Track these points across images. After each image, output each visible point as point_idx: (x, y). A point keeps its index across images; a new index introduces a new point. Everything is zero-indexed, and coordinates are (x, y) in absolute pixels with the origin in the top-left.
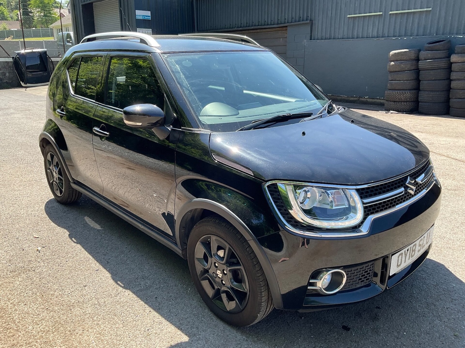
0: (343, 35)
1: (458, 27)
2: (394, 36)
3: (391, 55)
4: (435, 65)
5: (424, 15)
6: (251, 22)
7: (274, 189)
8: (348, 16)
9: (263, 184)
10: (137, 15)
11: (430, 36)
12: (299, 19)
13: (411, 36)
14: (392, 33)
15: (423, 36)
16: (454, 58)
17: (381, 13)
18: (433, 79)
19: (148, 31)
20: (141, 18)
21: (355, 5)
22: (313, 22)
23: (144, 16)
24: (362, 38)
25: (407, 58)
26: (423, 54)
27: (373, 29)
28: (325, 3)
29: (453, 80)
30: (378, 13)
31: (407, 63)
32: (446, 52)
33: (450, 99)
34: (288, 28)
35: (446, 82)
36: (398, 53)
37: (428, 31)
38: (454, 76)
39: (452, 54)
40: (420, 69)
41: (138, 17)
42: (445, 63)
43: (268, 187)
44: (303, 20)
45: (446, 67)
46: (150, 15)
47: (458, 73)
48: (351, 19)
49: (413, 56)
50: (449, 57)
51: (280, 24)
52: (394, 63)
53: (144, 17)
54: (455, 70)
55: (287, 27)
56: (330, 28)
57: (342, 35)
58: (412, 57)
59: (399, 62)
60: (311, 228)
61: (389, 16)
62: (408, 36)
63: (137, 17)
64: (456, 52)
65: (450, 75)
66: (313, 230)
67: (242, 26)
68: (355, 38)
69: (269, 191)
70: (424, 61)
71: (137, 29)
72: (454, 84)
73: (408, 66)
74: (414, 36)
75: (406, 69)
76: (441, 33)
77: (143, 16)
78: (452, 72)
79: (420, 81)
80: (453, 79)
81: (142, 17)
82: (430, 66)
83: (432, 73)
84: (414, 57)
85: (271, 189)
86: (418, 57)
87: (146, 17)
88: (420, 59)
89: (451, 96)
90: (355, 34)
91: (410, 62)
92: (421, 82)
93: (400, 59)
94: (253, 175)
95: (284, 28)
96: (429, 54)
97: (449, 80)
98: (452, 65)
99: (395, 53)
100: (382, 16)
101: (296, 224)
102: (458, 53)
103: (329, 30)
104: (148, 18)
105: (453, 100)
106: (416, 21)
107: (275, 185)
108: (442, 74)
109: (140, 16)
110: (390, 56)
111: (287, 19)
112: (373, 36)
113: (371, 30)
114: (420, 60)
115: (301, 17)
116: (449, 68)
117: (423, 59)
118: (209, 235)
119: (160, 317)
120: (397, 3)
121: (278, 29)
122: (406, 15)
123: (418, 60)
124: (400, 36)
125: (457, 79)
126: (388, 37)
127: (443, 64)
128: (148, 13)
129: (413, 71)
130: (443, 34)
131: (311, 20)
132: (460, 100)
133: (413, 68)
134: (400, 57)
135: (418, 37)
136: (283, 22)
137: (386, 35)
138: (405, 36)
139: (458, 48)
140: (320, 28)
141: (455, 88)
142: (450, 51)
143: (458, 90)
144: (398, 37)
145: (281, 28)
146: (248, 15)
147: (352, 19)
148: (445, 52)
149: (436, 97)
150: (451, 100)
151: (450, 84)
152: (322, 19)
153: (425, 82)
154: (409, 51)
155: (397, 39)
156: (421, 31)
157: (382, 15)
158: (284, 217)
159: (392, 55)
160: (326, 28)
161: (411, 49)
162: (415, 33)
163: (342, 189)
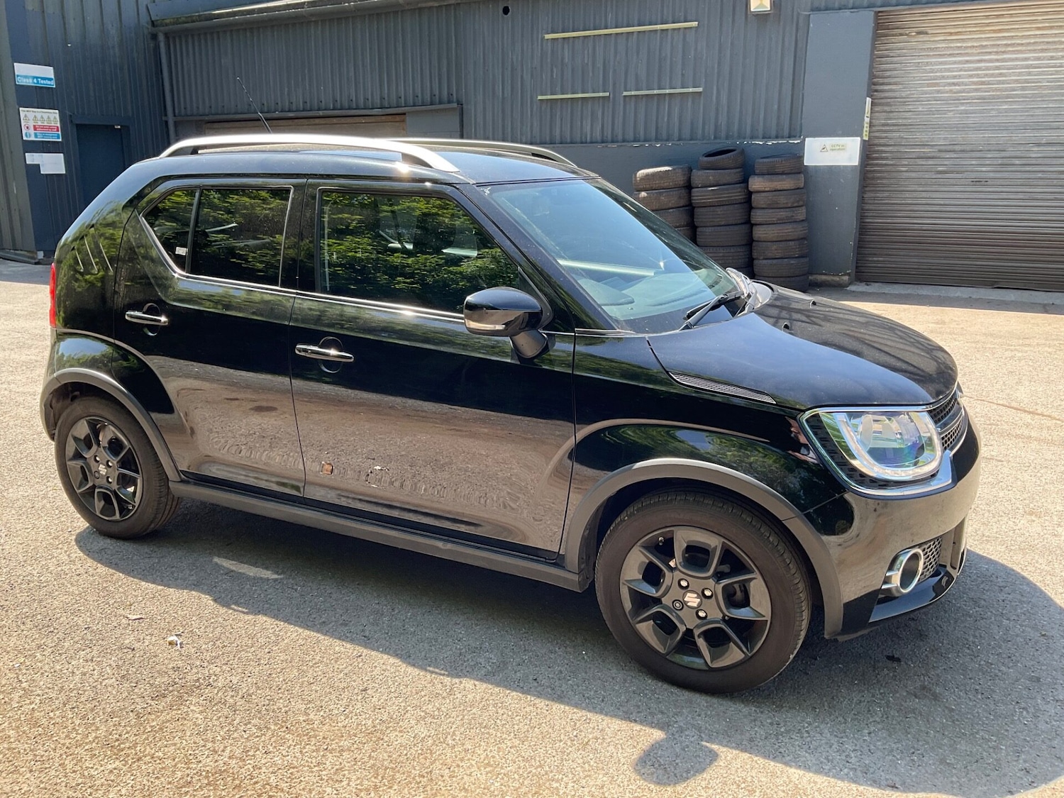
0: (531, 137)
1: (752, 126)
2: (635, 141)
3: (638, 179)
4: (724, 197)
5: (690, 100)
6: (316, 100)
7: (816, 422)
8: (540, 98)
9: (799, 416)
10: (18, 76)
11: (704, 142)
12: (431, 98)
13: (667, 140)
14: (630, 136)
15: (691, 140)
16: (756, 183)
17: (607, 94)
18: (723, 223)
19: (50, 115)
20: (29, 82)
21: (552, 76)
22: (464, 106)
23: (37, 78)
24: (572, 143)
25: (671, 184)
26: (699, 176)
27: (592, 125)
28: (486, 68)
29: (756, 225)
30: (601, 94)
31: (671, 193)
32: (739, 172)
33: (753, 259)
34: (408, 118)
35: (745, 228)
36: (654, 175)
37: (700, 132)
38: (757, 216)
39: (750, 175)
40: (694, 206)
41: (21, 81)
42: (740, 192)
43: (807, 420)
44: (440, 103)
45: (743, 201)
46: (53, 77)
47: (766, 211)
48: (547, 103)
49: (680, 179)
50: (745, 181)
51: (388, 108)
52: (646, 195)
53: (38, 81)
54: (760, 206)
55: (405, 114)
56: (503, 120)
57: (529, 136)
58: (679, 182)
59: (656, 193)
60: (885, 484)
61: (622, 99)
62: (662, 140)
63: (17, 79)
64: (757, 171)
65: (750, 215)
66: (885, 485)
67: (294, 107)
68: (557, 142)
69: (810, 427)
70: (702, 189)
71: (21, 109)
72: (759, 233)
73: (674, 199)
74: (673, 140)
75: (670, 205)
76: (723, 134)
77: (34, 77)
78: (753, 211)
79: (697, 227)
80: (758, 223)
81: (31, 81)
82: (716, 198)
83: (719, 213)
84: (682, 183)
85: (813, 424)
86: (689, 180)
87: (42, 82)
88: (693, 185)
89: (755, 255)
90: (557, 133)
91: (677, 192)
92: (699, 230)
93: (657, 185)
94: (775, 403)
95: (398, 118)
96: (711, 175)
97: (749, 224)
98: (753, 197)
99: (647, 175)
100: (609, 100)
101: (863, 479)
102: (762, 174)
103: (500, 126)
104: (49, 82)
105: (761, 261)
106: (676, 111)
107: (817, 416)
108: (736, 214)
109: (26, 77)
110: (636, 180)
111: (420, 95)
112: (594, 140)
113: (589, 128)
114: (693, 188)
115: (435, 95)
116: (748, 201)
117: (700, 186)
118: (668, 529)
119: (575, 710)
120: (637, 75)
121: (383, 118)
122: (656, 98)
123: (689, 187)
124: (648, 141)
125: (765, 223)
126: (624, 141)
127: (736, 194)
128: (49, 72)
129: (681, 209)
130: (727, 138)
131: (460, 103)
132: (775, 261)
133: (682, 202)
134: (657, 182)
135: (681, 143)
136: (394, 103)
137: (620, 137)
138: (657, 140)
139: (760, 164)
140: (480, 120)
141: (762, 240)
142: (746, 171)
143: (769, 243)
144: (644, 141)
145: (390, 117)
146: (307, 85)
147: (549, 104)
148: (737, 172)
149: (731, 258)
150: (756, 262)
151: (751, 232)
152: (484, 102)
153: (708, 230)
154: (674, 169)
155: (641, 145)
156: (686, 133)
157: (609, 97)
158: (841, 469)
159: (642, 179)
160: (493, 120)
161: (675, 167)
162: (676, 135)
163: (908, 413)
